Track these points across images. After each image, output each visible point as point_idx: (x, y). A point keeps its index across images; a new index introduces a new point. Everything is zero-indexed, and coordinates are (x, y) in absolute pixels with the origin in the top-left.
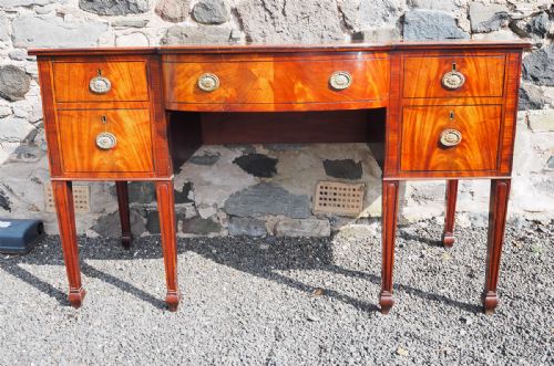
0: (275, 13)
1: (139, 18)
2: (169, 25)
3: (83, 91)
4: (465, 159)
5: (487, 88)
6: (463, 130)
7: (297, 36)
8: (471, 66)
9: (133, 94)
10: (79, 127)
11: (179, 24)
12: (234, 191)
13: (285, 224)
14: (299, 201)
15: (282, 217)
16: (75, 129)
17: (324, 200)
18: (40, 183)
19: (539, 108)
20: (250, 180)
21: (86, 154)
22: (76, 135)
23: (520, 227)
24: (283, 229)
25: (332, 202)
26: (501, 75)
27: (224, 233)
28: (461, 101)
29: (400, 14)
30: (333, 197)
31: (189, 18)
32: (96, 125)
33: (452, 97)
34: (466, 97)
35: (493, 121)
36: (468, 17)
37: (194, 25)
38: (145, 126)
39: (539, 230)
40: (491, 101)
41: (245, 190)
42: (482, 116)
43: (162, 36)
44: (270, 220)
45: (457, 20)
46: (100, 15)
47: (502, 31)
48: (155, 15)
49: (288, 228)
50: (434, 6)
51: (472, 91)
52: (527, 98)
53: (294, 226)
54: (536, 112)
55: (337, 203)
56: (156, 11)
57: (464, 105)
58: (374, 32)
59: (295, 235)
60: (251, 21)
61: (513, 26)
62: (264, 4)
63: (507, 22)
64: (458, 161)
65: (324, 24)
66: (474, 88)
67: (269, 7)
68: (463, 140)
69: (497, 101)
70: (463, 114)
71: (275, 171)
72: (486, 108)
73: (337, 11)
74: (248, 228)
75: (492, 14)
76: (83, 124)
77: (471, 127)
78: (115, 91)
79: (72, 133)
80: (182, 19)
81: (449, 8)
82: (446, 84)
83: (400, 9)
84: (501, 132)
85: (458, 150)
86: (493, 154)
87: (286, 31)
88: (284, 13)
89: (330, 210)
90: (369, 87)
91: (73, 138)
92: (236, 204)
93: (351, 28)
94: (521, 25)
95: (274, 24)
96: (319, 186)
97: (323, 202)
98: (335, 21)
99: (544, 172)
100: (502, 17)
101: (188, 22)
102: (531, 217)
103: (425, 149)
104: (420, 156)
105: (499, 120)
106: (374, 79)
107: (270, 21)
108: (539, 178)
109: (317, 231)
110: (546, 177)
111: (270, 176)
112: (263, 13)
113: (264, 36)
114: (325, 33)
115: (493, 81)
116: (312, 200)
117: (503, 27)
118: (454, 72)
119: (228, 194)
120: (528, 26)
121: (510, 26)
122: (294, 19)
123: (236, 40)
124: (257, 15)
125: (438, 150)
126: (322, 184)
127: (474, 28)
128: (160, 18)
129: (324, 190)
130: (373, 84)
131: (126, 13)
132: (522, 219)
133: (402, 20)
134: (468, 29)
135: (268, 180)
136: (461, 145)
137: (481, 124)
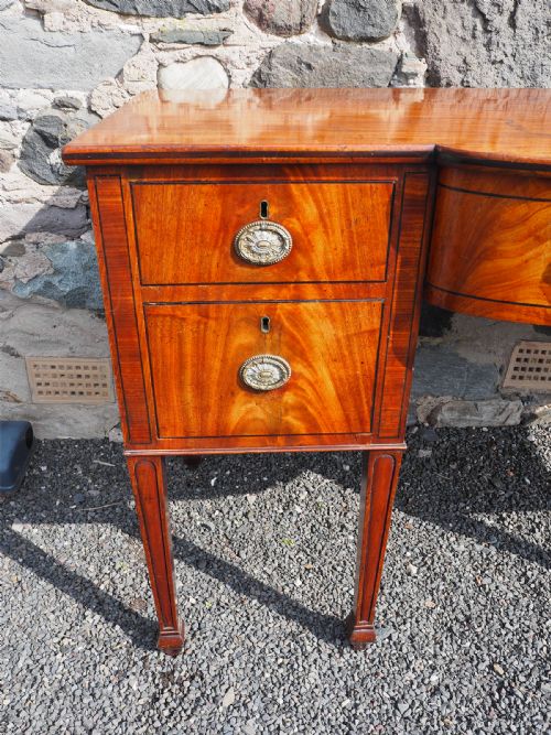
1: (211, 23)
2: (274, 41)
3: (216, 259)
9: (348, 264)
10: (200, 343)
11: (294, 39)
13: (451, 409)
14: (480, 375)
16: (189, 348)
17: (522, 371)
18: (18, 356)
21: (213, 401)
22: (189, 361)
24: (446, 417)
25: (534, 373)
30: (537, 365)
31: (314, 28)
32: (244, 338)
37: (324, 42)
38: (366, 339)
43: (256, 66)
46: (123, 15)
48: (244, 18)
49: (456, 415)
53: (465, 411)
55: (542, 374)
56: (247, 8)
59: (463, 425)
60: (445, 37)
76: (210, 336)
78: (301, 260)
79: (181, 355)
80: (301, 28)
87: (509, 61)
89: (527, 386)
91: (182, 367)
95: (488, 45)
96: (517, 348)
97: (518, 374)
101: (312, 37)
109: (501, 419)
112: (471, 20)
116: (501, 371)
122: (529, 36)
123: (406, 77)
124: (458, 24)
126: (524, 345)
128: (254, 26)
129: (525, 355)
131: (182, 13)
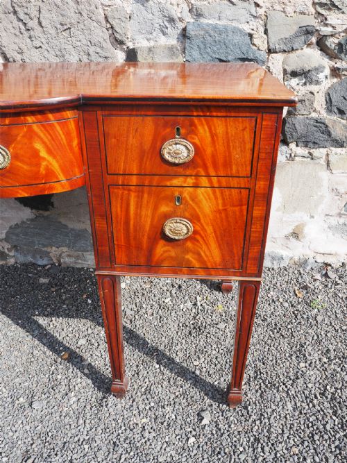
0: (31, 24)
4: (199, 254)
5: (227, 164)
6: (194, 218)
7: (58, 53)
8: (203, 130)
12: (13, 223)
15: (65, 249)
19: (342, 146)
20: (27, 213)
23: (309, 268)
26: (249, 146)
27: (12, 261)
28: (190, 181)
29: (181, 26)
33: (177, 175)
34: (197, 176)
35: (237, 209)
36: (266, 32)
39: (326, 275)
40: (234, 183)
41: (23, 222)
42: (220, 202)
44: (54, 251)
45: (251, 36)
47: (307, 50)
50: (223, 15)
51: (205, 168)
52: (329, 134)
54: (339, 150)
57: (196, 186)
58: (150, 50)
61: (321, 45)
62: (15, 12)
63: (314, 40)
64: (189, 257)
65: (88, 37)
66: (209, 164)
67: (22, 16)
68: (195, 232)
69: (243, 182)
70: (194, 198)
71: (52, 205)
72: (227, 192)
73: (104, 22)
74: (34, 257)
75: (296, 28)
77: (205, 216)
81: (243, 19)
82: (167, 157)
83: (181, 20)
84: (247, 224)
85: (189, 244)
86: (237, 250)
88: (40, 23)
90: (44, 164)
92: (17, 235)
93: (122, 43)
94: (331, 43)
98: (102, 35)
99: (340, 215)
100: (308, 32)
102: (320, 259)
103: (145, 240)
104: (139, 247)
105: (245, 207)
106: (50, 152)
107: (26, 34)
108: (334, 221)
110: (342, 221)
111: (47, 210)
113: (21, 53)
114: (92, 50)
115: (236, 155)
117: (309, 45)
118: (178, 139)
119: (8, 225)
120: (340, 45)
121: (318, 43)
125: (162, 242)
127: (272, 46)
130: (50, 159)
132: (311, 261)
133: (184, 34)
134: (264, 47)
135: (46, 213)
136: (192, 238)
137: (219, 212)
